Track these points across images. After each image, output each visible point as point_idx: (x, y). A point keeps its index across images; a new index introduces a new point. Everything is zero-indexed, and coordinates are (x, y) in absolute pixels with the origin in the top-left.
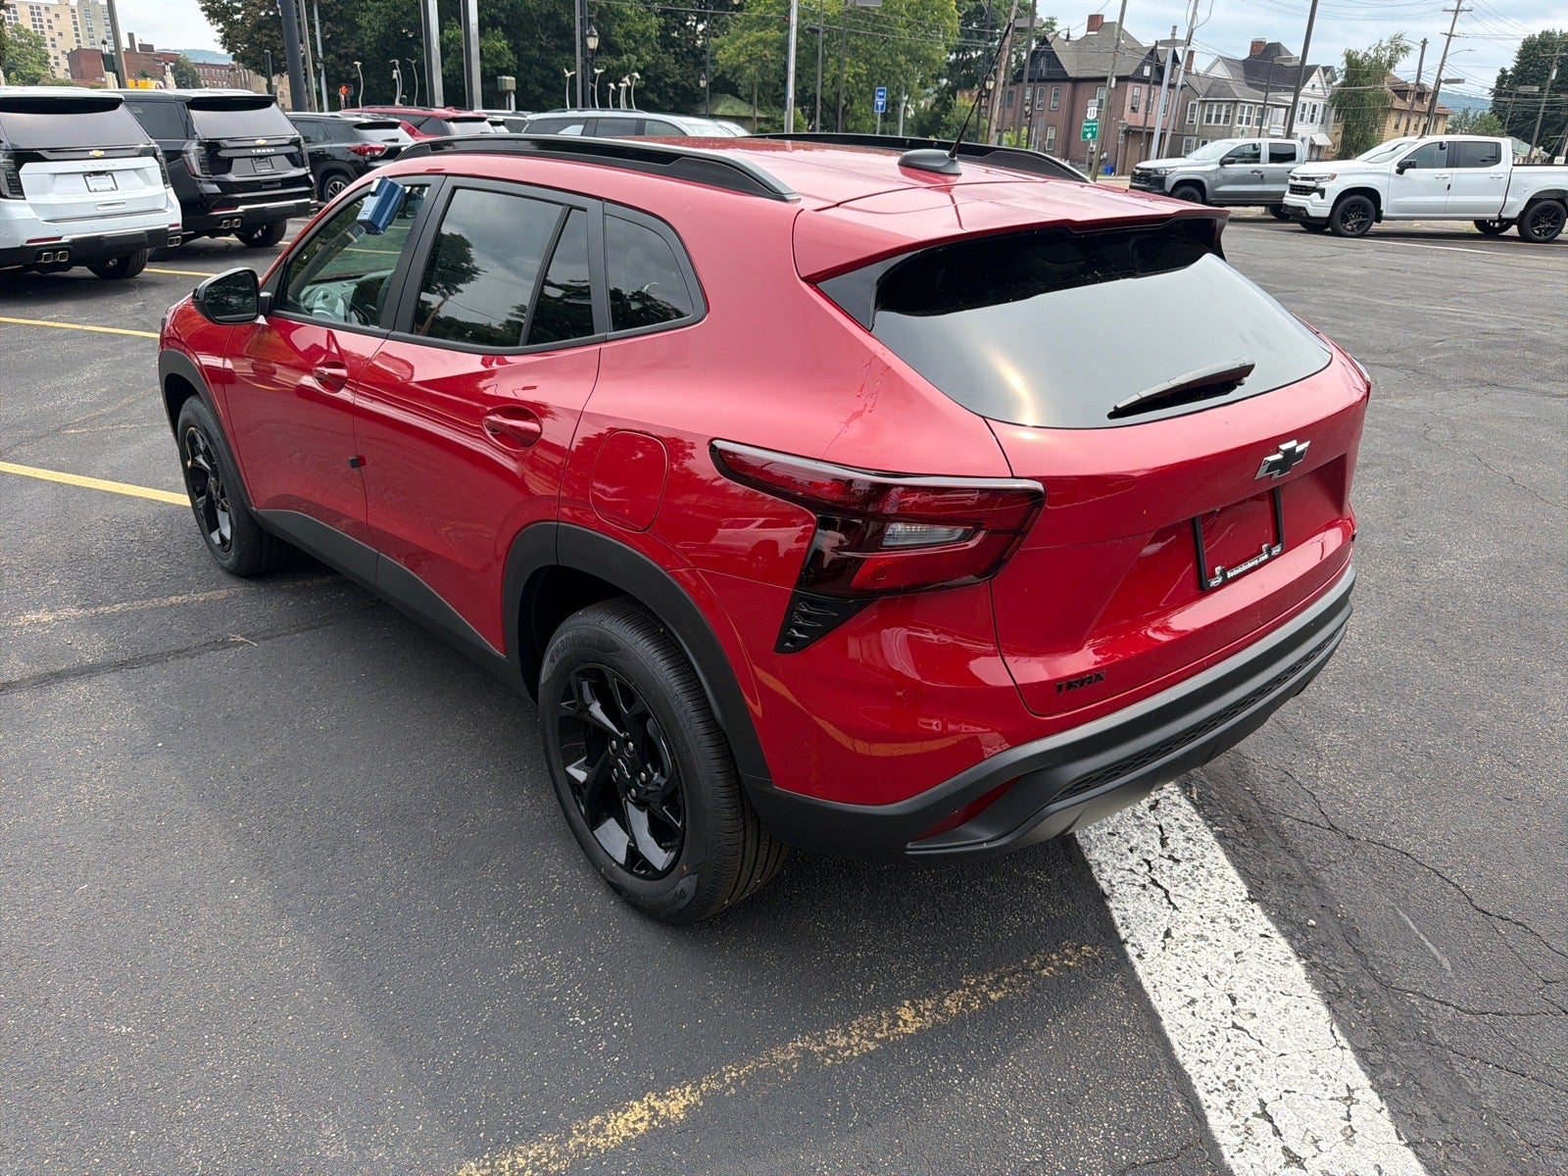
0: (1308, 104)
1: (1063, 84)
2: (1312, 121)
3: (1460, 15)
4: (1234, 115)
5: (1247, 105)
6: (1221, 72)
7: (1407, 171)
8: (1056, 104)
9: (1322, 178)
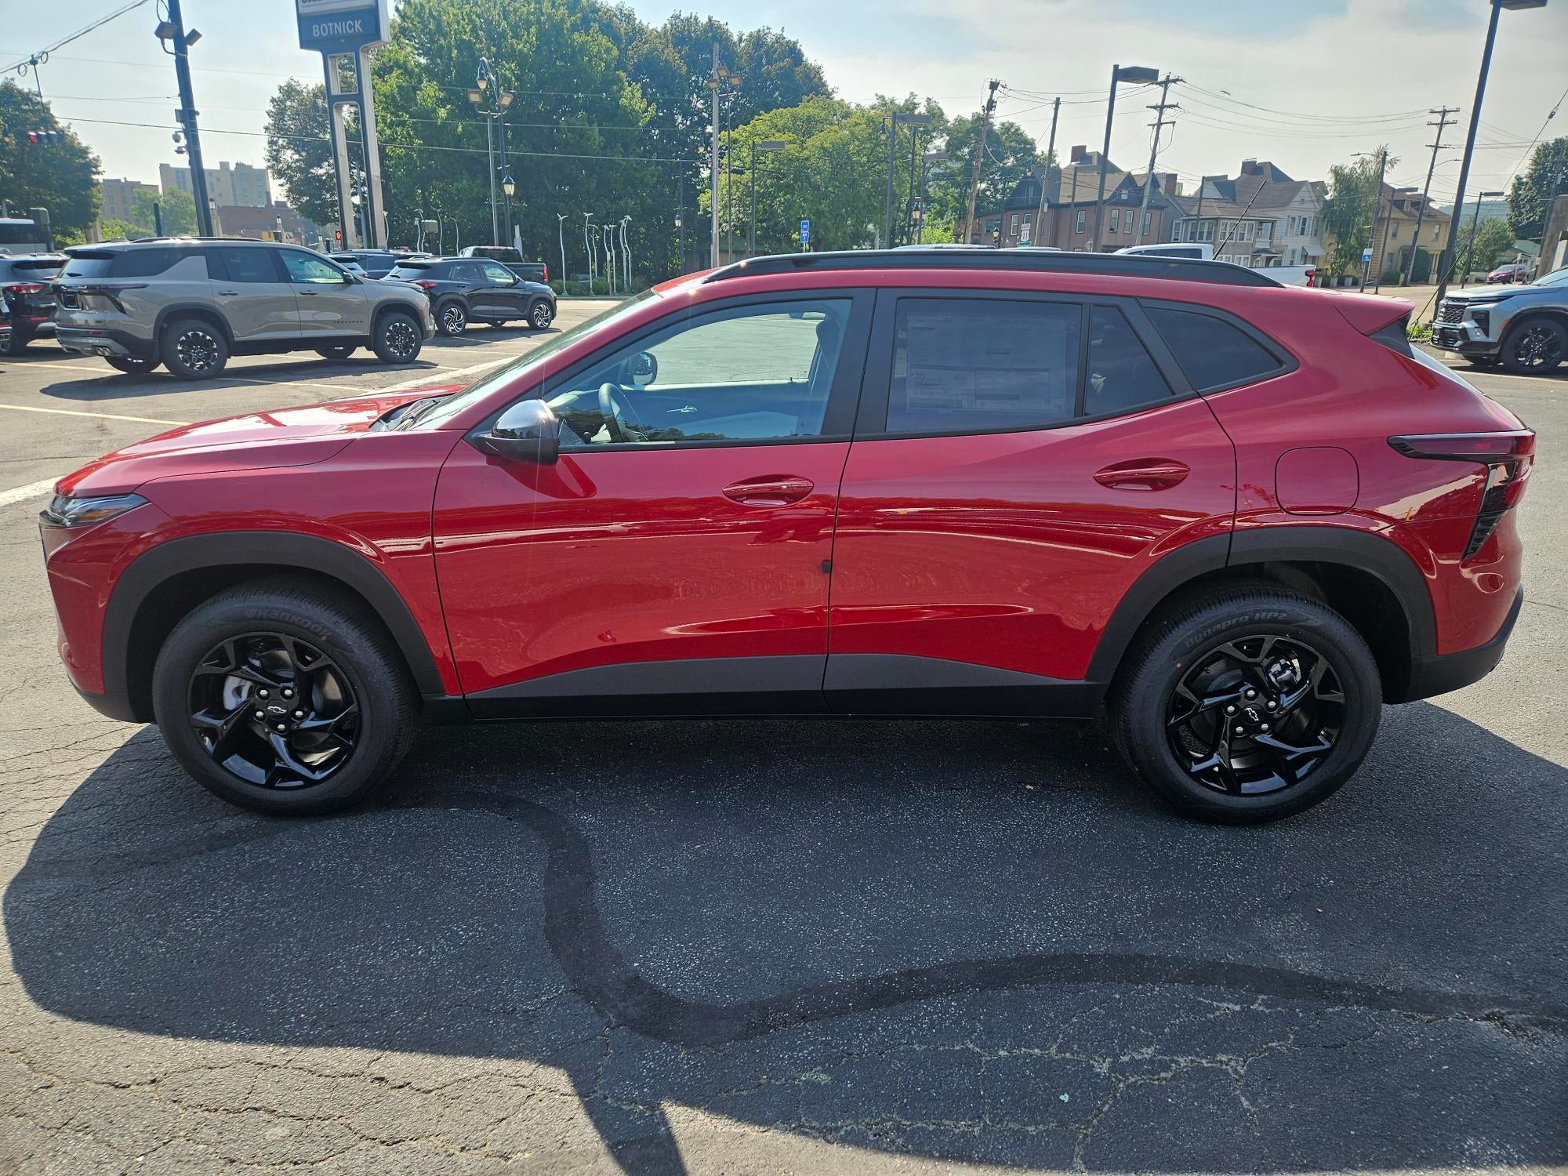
0: (1297, 218)
2: (1302, 233)
3: (1445, 128)
4: (1216, 231)
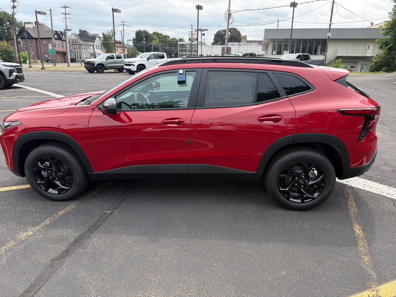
0: (97, 45)
1: (33, 40)
2: (99, 49)
3: (124, 26)
4: (81, 48)
5: (83, 45)
6: (73, 37)
7: (149, 60)
8: (32, 45)
9: (133, 62)
